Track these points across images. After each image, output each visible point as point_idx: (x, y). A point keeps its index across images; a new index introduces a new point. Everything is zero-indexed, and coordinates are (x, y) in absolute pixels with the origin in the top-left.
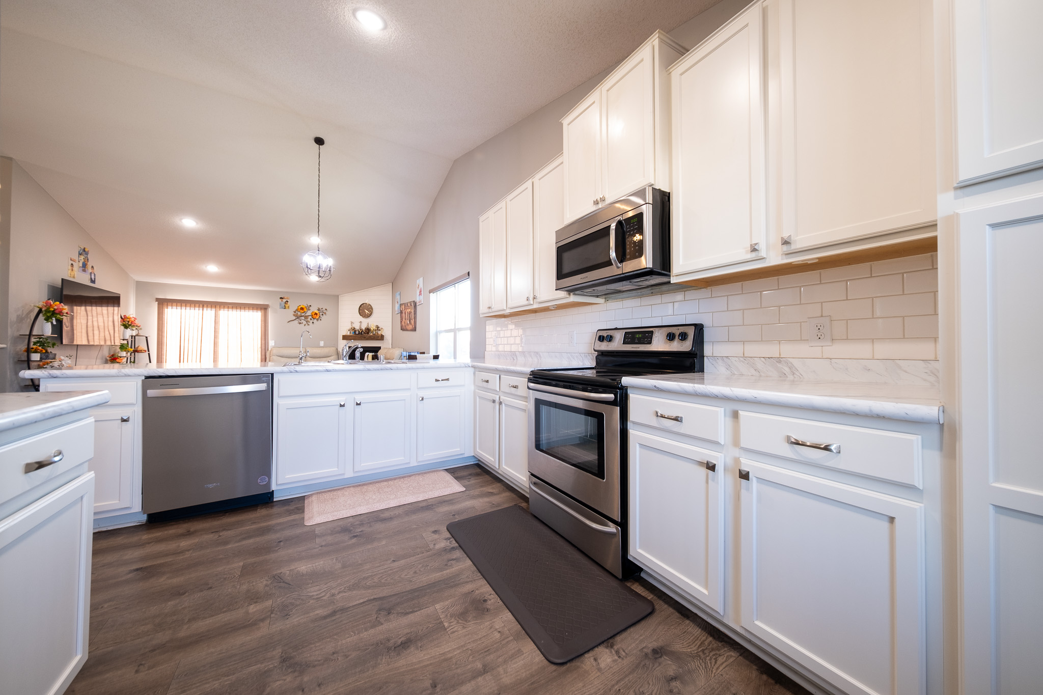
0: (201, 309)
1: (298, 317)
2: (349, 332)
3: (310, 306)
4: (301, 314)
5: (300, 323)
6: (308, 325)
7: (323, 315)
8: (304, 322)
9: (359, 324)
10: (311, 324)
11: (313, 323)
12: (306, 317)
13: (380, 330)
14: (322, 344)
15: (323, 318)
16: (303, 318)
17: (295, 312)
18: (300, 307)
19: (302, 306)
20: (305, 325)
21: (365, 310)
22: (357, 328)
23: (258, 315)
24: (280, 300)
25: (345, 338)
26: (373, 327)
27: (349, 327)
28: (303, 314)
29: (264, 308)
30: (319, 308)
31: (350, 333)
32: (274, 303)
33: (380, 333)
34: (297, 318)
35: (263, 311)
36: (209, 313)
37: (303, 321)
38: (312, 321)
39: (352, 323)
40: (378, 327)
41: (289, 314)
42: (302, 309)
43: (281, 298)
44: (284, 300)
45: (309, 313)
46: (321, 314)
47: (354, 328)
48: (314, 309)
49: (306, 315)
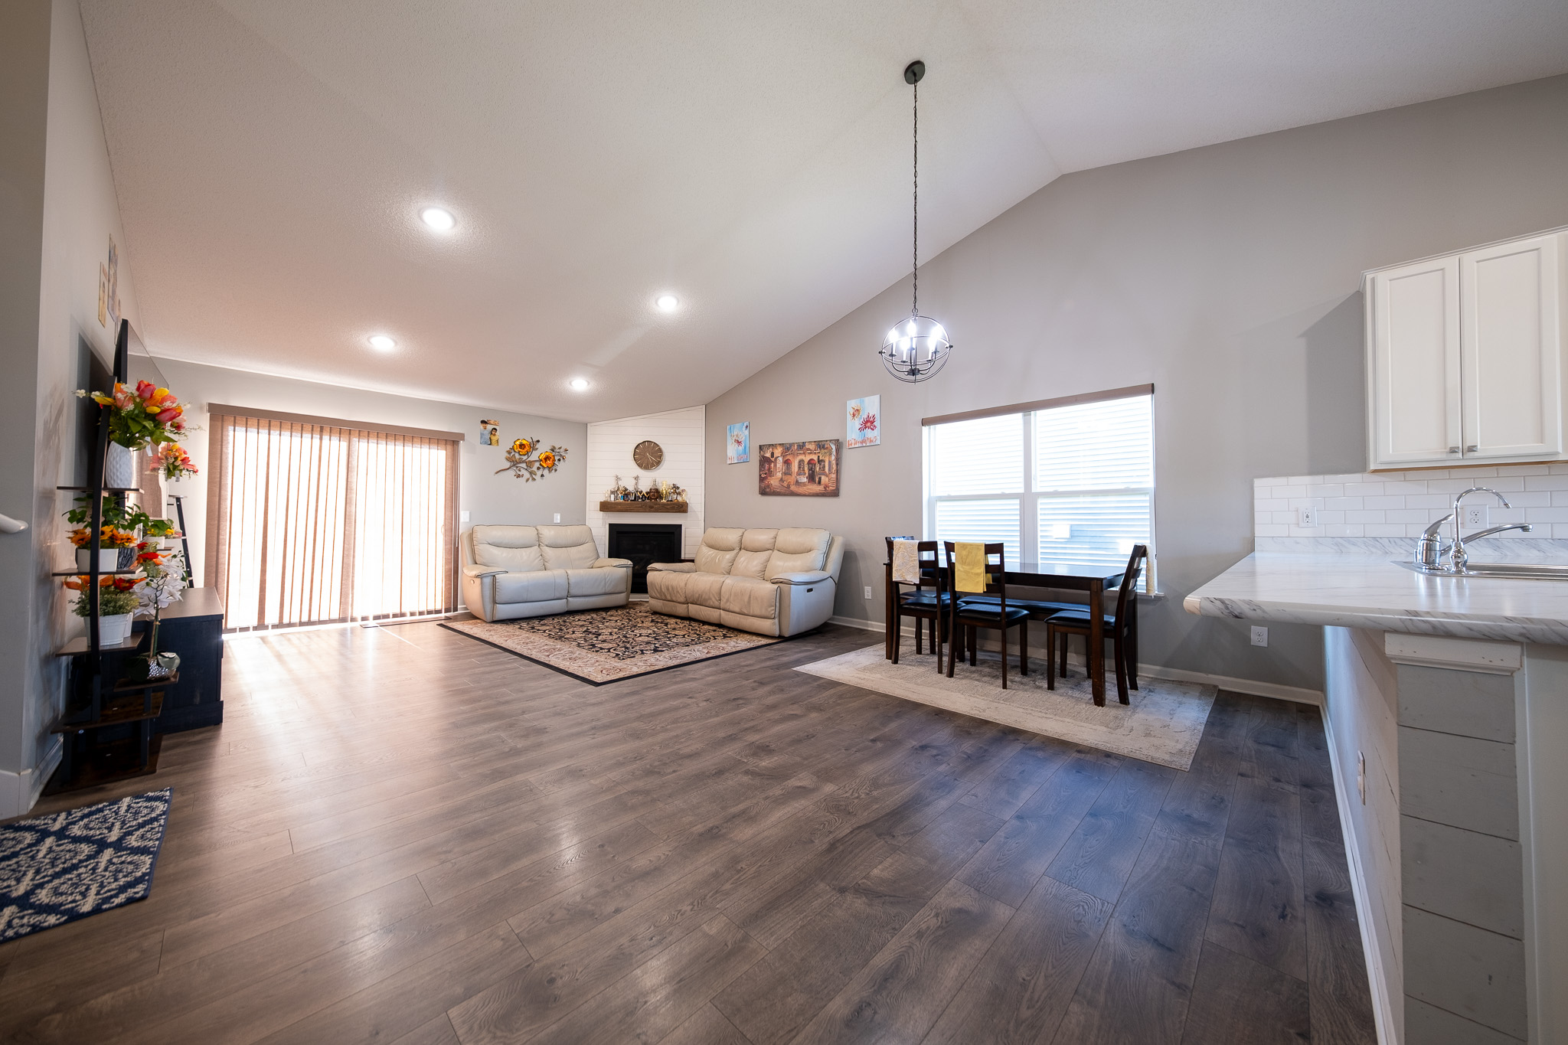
0: (317, 437)
1: (514, 463)
2: (613, 496)
3: (538, 441)
4: (521, 457)
5: (519, 476)
6: (534, 479)
7: (559, 460)
8: (527, 475)
9: (634, 481)
10: (538, 477)
11: (542, 476)
12: (530, 464)
13: (679, 494)
14: (558, 518)
15: (560, 466)
16: (524, 465)
17: (509, 453)
18: (518, 443)
19: (524, 442)
20: (527, 480)
21: (648, 455)
22: (631, 489)
23: (438, 456)
24: (482, 426)
25: (605, 507)
26: (663, 488)
27: (613, 486)
28: (525, 458)
29: (451, 441)
30: (554, 447)
31: (616, 498)
32: (473, 433)
33: (680, 499)
34: (514, 465)
35: (449, 447)
36: (334, 446)
37: (523, 472)
38: (539, 473)
39: (618, 478)
40: (675, 487)
41: (498, 455)
42: (522, 446)
43: (483, 422)
44: (490, 427)
45: (534, 456)
46: (557, 458)
47: (626, 490)
48: (542, 450)
49: (531, 459)
